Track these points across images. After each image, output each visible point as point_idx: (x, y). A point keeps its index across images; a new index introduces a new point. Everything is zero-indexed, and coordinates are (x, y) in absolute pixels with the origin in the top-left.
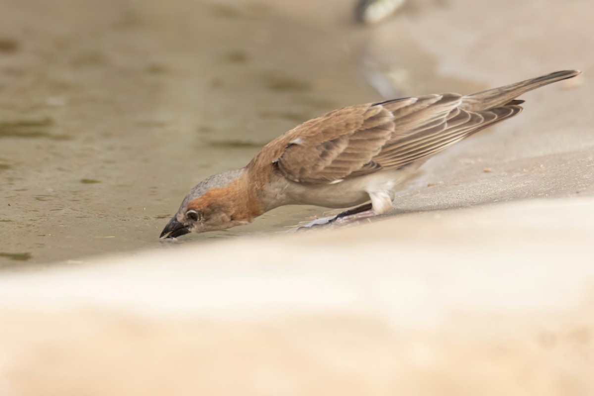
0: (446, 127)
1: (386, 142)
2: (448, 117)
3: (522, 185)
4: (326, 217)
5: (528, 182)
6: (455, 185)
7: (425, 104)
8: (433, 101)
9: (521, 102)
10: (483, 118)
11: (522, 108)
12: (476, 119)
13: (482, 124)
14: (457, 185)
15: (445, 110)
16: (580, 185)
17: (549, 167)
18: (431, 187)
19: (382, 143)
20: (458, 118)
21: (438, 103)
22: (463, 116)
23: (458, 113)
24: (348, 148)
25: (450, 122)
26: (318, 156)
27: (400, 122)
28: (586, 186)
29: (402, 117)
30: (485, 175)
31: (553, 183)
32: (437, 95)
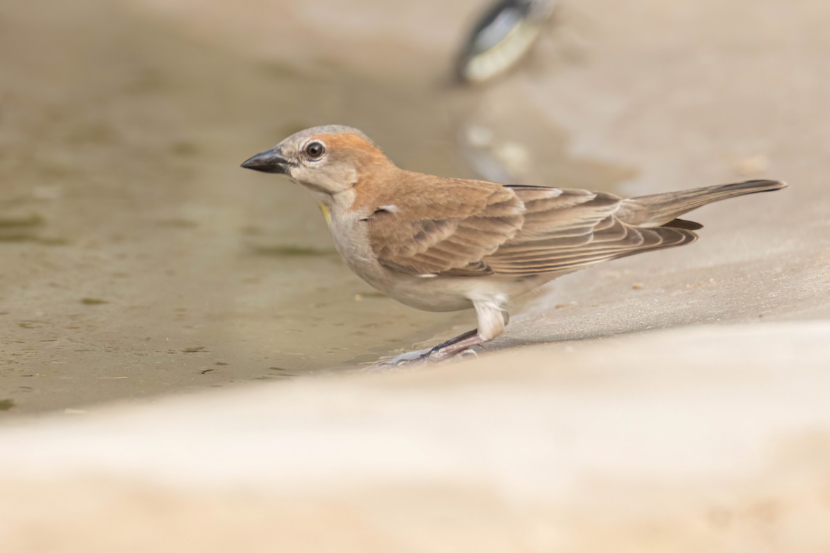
0: (591, 240)
1: (507, 240)
2: (596, 227)
3: (685, 306)
4: (417, 350)
5: (693, 301)
6: (593, 306)
7: (571, 202)
8: (583, 200)
9: (697, 226)
10: (642, 239)
11: (698, 237)
12: (633, 237)
13: (640, 246)
14: (597, 306)
15: (595, 216)
16: (764, 307)
17: (723, 281)
18: (561, 309)
19: (501, 241)
20: (609, 231)
21: (589, 204)
22: (617, 230)
23: (612, 224)
24: (453, 236)
25: (597, 234)
26: (412, 237)
27: (532, 219)
28: (772, 308)
29: (536, 213)
30: (633, 293)
31: (727, 304)
32: (589, 193)
